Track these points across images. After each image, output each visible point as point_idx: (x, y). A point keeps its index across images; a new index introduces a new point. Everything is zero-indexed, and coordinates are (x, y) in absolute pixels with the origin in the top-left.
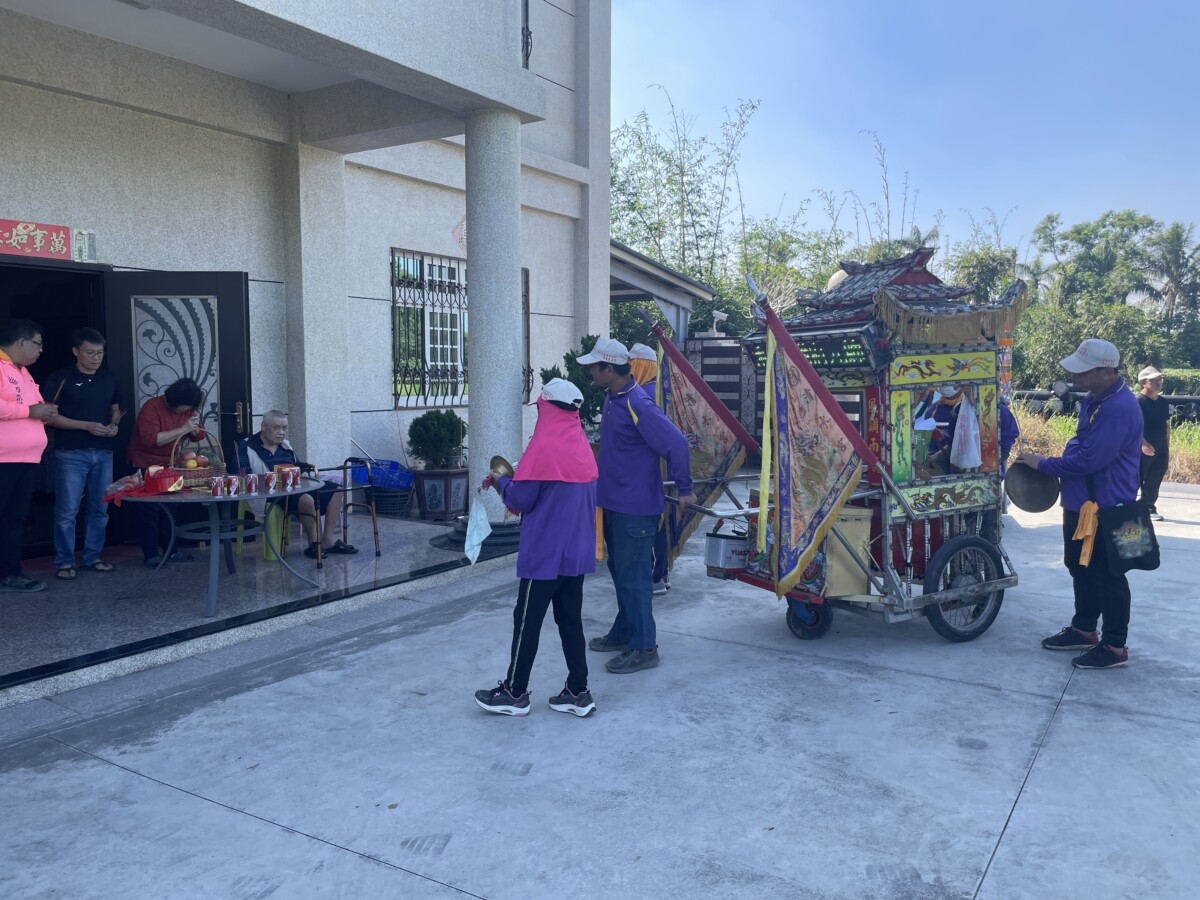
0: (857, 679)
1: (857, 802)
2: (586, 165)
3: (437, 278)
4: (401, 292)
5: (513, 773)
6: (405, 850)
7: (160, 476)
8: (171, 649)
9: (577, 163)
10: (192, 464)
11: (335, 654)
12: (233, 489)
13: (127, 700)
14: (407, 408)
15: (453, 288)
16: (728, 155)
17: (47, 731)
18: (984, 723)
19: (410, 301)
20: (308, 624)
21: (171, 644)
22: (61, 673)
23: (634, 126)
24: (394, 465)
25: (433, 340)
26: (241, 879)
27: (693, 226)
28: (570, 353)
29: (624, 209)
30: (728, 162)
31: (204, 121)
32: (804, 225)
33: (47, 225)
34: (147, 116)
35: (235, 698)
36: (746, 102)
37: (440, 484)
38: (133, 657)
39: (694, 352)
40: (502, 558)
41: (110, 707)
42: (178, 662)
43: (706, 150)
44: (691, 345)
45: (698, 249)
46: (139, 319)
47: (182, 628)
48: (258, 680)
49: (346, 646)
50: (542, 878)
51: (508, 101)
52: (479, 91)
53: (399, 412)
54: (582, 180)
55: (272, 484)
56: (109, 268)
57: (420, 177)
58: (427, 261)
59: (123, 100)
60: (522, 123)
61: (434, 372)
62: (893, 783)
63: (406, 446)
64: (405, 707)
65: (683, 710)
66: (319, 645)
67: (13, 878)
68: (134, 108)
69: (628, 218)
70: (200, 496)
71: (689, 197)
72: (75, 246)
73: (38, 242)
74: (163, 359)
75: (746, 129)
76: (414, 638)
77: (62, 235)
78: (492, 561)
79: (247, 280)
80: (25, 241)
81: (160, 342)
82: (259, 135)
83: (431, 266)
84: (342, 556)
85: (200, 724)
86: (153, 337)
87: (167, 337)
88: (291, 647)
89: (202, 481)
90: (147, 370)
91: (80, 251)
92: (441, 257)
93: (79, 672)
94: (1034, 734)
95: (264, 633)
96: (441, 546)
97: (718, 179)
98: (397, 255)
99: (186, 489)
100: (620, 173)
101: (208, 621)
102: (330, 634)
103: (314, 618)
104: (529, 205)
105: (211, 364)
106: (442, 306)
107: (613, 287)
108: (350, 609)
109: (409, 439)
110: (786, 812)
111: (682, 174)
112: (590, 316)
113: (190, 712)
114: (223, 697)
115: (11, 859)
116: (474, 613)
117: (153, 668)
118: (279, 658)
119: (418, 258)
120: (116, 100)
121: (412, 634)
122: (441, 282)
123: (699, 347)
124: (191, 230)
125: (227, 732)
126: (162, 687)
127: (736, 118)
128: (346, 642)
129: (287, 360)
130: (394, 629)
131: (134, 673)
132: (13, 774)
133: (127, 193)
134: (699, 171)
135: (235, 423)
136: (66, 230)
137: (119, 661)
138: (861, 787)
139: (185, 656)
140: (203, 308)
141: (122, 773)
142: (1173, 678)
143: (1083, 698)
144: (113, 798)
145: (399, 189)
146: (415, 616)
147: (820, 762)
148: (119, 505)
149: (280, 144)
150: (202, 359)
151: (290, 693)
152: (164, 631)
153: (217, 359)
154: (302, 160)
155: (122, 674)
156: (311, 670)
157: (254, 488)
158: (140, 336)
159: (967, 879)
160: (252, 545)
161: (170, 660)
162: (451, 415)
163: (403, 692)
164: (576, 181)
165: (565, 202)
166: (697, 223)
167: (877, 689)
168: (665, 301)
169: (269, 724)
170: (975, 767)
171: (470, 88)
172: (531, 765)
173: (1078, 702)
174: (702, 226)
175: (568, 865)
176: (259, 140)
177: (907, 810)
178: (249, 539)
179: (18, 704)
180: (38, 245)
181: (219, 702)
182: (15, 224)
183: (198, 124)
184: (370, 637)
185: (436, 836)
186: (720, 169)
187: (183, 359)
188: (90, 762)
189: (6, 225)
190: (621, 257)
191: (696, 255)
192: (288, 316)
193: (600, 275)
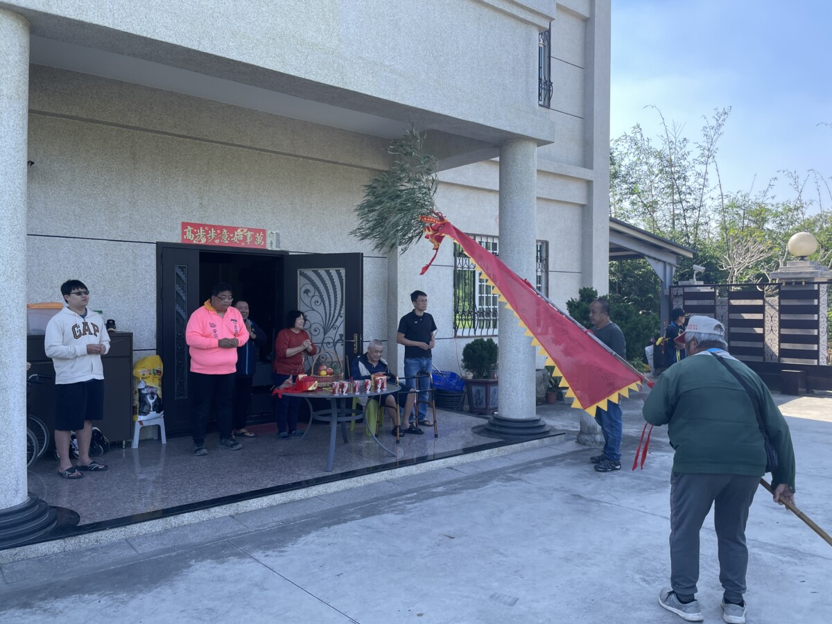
2: (591, 168)
4: (460, 260)
5: (504, 603)
7: (304, 380)
8: (304, 490)
9: (585, 167)
10: (323, 373)
11: (400, 503)
12: (345, 390)
13: (275, 522)
14: (462, 337)
16: (709, 150)
17: (228, 537)
19: (466, 266)
20: (388, 481)
21: (304, 487)
23: (632, 135)
24: (453, 375)
25: (481, 292)
27: (681, 202)
28: (571, 300)
29: (626, 194)
30: (708, 155)
32: (772, 198)
33: (253, 229)
34: (311, 161)
35: (336, 527)
36: (721, 110)
37: (482, 389)
38: (281, 494)
39: (677, 296)
40: (520, 444)
41: (265, 525)
42: (308, 499)
43: (689, 147)
44: (674, 291)
45: (685, 219)
46: (301, 281)
47: (311, 478)
48: (352, 516)
49: (408, 499)
51: (528, 133)
52: (508, 129)
53: (458, 340)
54: (588, 178)
55: (368, 388)
56: (287, 252)
57: (474, 185)
59: (297, 154)
60: (538, 146)
61: (481, 313)
63: (461, 362)
64: (439, 545)
65: (637, 572)
66: (392, 496)
68: (303, 157)
69: (629, 200)
70: (324, 394)
71: (677, 182)
72: (268, 241)
73: (248, 238)
74: (314, 307)
75: (721, 130)
76: (453, 497)
77: (261, 234)
78: (513, 446)
79: (362, 257)
80: (241, 239)
81: (312, 297)
82: (374, 167)
83: (480, 242)
84: (414, 435)
85: (312, 542)
86: (309, 294)
87: (317, 294)
88: (375, 496)
89: (329, 383)
91: (271, 243)
92: (487, 236)
93: (251, 501)
95: (359, 485)
96: (479, 433)
97: (701, 168)
99: (319, 389)
100: (623, 169)
101: (327, 474)
102: (400, 489)
103: (391, 477)
104: (549, 198)
105: (340, 310)
107: (611, 250)
108: (415, 473)
109: (462, 357)
111: (671, 166)
112: (594, 272)
113: (309, 533)
114: (329, 525)
116: (495, 483)
117: (293, 502)
118: (366, 502)
120: (293, 153)
121: (451, 494)
123: (681, 291)
124: (333, 228)
125: (327, 549)
126: (296, 515)
127: (714, 123)
128: (409, 496)
129: (388, 306)
130: (440, 489)
131: (282, 504)
133: (298, 208)
134: (684, 163)
135: (354, 347)
136: (264, 231)
137: (273, 496)
139: (311, 496)
140: (337, 275)
141: (264, 569)
144: (256, 585)
145: (460, 194)
146: (456, 481)
148: (280, 397)
150: (335, 307)
151: (369, 527)
153: (344, 307)
156: (384, 513)
157: (357, 389)
158: (302, 292)
160: (360, 425)
161: (303, 497)
162: (490, 341)
163: (440, 535)
164: (583, 179)
165: (576, 194)
166: (684, 200)
167: (804, 572)
168: (654, 259)
169: (353, 547)
171: (502, 128)
172: (518, 599)
174: (688, 202)
176: (374, 170)
178: (359, 421)
179: (215, 518)
180: (248, 241)
181: (326, 528)
182: (236, 229)
183: (339, 164)
184: (424, 493)
186: (702, 160)
187: (325, 307)
188: (248, 560)
189: (232, 230)
190: (618, 229)
191: (684, 222)
192: (389, 278)
193: (601, 243)
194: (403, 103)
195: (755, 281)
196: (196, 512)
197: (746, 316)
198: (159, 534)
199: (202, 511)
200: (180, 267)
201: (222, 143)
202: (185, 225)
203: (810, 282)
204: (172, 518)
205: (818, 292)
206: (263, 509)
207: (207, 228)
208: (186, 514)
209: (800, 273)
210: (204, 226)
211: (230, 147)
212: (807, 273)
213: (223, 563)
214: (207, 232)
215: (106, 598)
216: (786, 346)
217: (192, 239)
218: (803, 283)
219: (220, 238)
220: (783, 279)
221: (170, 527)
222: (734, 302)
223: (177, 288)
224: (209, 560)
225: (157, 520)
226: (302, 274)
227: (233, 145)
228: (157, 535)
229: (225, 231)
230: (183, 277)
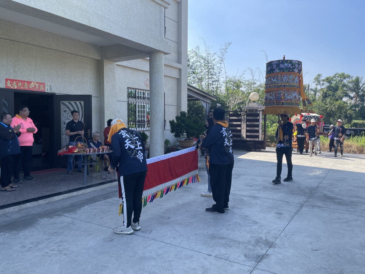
0: (252, 200)
1: (249, 224)
2: (181, 64)
3: (140, 95)
4: (130, 99)
5: (166, 219)
6: (142, 233)
7: (72, 148)
8: (76, 192)
9: (178, 63)
10: (80, 145)
12: (91, 151)
15: (144, 98)
16: (222, 58)
18: (283, 209)
19: (132, 102)
22: (50, 197)
23: (195, 50)
25: (139, 113)
26: (105, 238)
27: (211, 78)
28: (177, 116)
29: (191, 73)
30: (222, 60)
31: (80, 54)
32: (244, 78)
33: (39, 83)
34: (65, 53)
35: (95, 203)
36: (227, 43)
41: (64, 205)
42: (78, 196)
43: (216, 56)
45: (213, 85)
46: (62, 106)
47: (78, 187)
48: (100, 199)
50: (174, 238)
51: (161, 49)
52: (154, 47)
54: (180, 68)
56: (55, 94)
57: (136, 68)
58: (137, 91)
59: (59, 49)
60: (165, 55)
61: (139, 121)
62: (258, 221)
67: (51, 239)
68: (62, 51)
69: (192, 76)
70: (82, 153)
71: (210, 70)
72: (46, 88)
73: (37, 87)
74: (69, 118)
75: (227, 50)
77: (43, 85)
79: (92, 97)
80: (34, 87)
81: (68, 113)
82: (94, 58)
83: (138, 92)
86: (66, 112)
88: (106, 192)
89: (82, 150)
90: (64, 121)
91: (48, 89)
92: (141, 90)
93: (55, 197)
94: (295, 211)
95: (99, 189)
97: (219, 65)
98: (129, 89)
99: (78, 152)
100: (190, 63)
101: (84, 186)
103: (111, 186)
106: (141, 103)
107: (188, 97)
110: (232, 226)
111: (208, 63)
112: (182, 106)
113: (84, 206)
114: (92, 203)
115: (50, 235)
118: (103, 195)
119: (135, 90)
120: (57, 49)
122: (141, 96)
124: (76, 83)
125: (94, 210)
126: (76, 201)
127: (224, 47)
129: (100, 118)
132: (44, 219)
133: (60, 74)
134: (213, 62)
135: (88, 135)
137: (64, 195)
138: (250, 221)
139: (79, 194)
141: (71, 219)
142: (334, 200)
143: (309, 204)
144: (70, 223)
145: (130, 71)
147: (241, 217)
148: (62, 155)
149: (99, 60)
151: (108, 202)
152: (74, 188)
153: (83, 118)
154: (105, 64)
155: (65, 198)
157: (96, 151)
158: (63, 111)
159: (273, 239)
161: (76, 195)
162: (144, 133)
164: (178, 68)
165: (175, 74)
166: (213, 77)
167: (257, 202)
168: (203, 101)
169: (104, 209)
170: (279, 218)
171: (152, 47)
172: (170, 217)
173: (308, 205)
174: (214, 78)
175: (180, 236)
176: (93, 59)
177: (261, 226)
179: (40, 204)
181: (91, 204)
182: (31, 82)
183: (78, 55)
185: (149, 230)
186: (219, 62)
188: (62, 217)
189: (29, 83)
190: (190, 89)
191: (212, 87)
192: (100, 106)
193: (184, 94)
194: (114, 34)
195: (238, 110)
196: (32, 202)
197: (234, 123)
198: (18, 212)
199: (35, 202)
200: (5, 99)
201: (24, 43)
202: (7, 80)
203: (256, 110)
204: (22, 205)
205: (259, 114)
206: (60, 200)
207: (17, 82)
208: (28, 203)
209: (253, 107)
210: (16, 80)
211: (28, 45)
212: (256, 107)
213: (52, 218)
214: (17, 84)
215: (8, 233)
216: (248, 134)
217: (10, 86)
218: (254, 111)
219: (24, 86)
220: (248, 109)
221: (21, 209)
222: (231, 118)
223: (4, 109)
224: (46, 218)
225: (16, 206)
226: (63, 103)
227: (29, 44)
228: (17, 212)
229: (26, 83)
230: (7, 104)
